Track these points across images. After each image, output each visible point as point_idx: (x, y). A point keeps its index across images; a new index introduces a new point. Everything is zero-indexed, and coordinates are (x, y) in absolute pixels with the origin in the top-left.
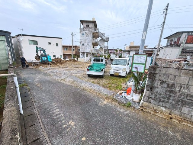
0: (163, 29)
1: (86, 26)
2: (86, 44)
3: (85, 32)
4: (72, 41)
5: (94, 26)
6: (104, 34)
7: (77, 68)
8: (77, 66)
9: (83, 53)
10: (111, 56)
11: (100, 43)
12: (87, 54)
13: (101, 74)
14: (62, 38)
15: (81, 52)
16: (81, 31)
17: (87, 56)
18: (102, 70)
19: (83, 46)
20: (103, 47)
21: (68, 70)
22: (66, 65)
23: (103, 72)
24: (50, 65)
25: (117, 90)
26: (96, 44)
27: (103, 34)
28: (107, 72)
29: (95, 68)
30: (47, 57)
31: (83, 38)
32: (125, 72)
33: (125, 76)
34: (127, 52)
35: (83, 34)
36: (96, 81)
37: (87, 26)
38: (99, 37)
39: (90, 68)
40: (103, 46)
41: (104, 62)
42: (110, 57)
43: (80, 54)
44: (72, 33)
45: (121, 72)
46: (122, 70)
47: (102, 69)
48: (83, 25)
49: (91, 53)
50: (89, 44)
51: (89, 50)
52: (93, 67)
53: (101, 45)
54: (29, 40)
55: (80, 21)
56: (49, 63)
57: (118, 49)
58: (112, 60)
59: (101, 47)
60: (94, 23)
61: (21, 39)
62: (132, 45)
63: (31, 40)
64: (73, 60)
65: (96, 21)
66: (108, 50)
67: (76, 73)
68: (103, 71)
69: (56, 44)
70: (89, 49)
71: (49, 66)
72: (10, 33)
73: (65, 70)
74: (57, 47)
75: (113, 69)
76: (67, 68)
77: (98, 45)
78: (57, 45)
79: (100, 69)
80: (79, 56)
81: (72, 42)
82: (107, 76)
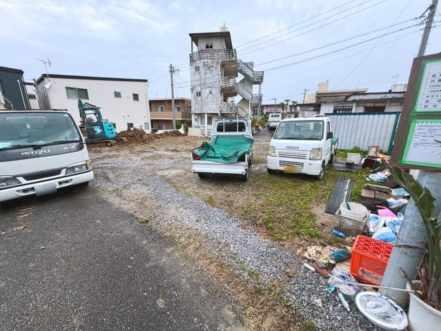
0: (428, 29)
1: (204, 48)
2: (205, 92)
3: (202, 61)
4: (172, 85)
5: (225, 47)
6: (252, 64)
7: (178, 151)
8: (180, 147)
9: (200, 114)
10: (270, 119)
11: (241, 89)
12: (208, 118)
13: (239, 169)
14: (146, 81)
15: (195, 114)
16: (192, 60)
17: (210, 122)
18: (242, 159)
19: (199, 98)
20: (250, 97)
21: (150, 158)
22: (153, 146)
23: (246, 163)
24: (111, 146)
25: (297, 239)
26: (231, 90)
27: (249, 65)
28: (258, 162)
29: (219, 151)
30: (102, 127)
31: (197, 77)
32: (320, 162)
33: (320, 175)
34: (313, 108)
35: (197, 69)
36: (220, 193)
37: (207, 47)
38: (239, 74)
39: (204, 151)
40: (248, 96)
41: (248, 132)
42: (267, 121)
43: (193, 118)
44: (171, 67)
45: (306, 162)
46: (308, 157)
47: (239, 154)
48: (197, 45)
49: (220, 115)
50: (214, 92)
51: (214, 106)
52: (213, 150)
53: (245, 92)
54: (67, 88)
55: (191, 35)
56: (107, 142)
57: (288, 101)
58: (273, 129)
59: (244, 99)
60: (225, 36)
61: (47, 86)
62: (323, 91)
63: (72, 89)
64: (174, 132)
65: (229, 33)
66: (263, 107)
67: (168, 169)
68: (244, 160)
69: (134, 95)
70: (213, 104)
71: (108, 148)
72: (21, 73)
73: (143, 159)
74: (136, 102)
75: (277, 154)
76: (151, 154)
77: (235, 94)
78: (136, 97)
79: (236, 155)
80: (190, 124)
81: (172, 88)
82: (257, 175)
